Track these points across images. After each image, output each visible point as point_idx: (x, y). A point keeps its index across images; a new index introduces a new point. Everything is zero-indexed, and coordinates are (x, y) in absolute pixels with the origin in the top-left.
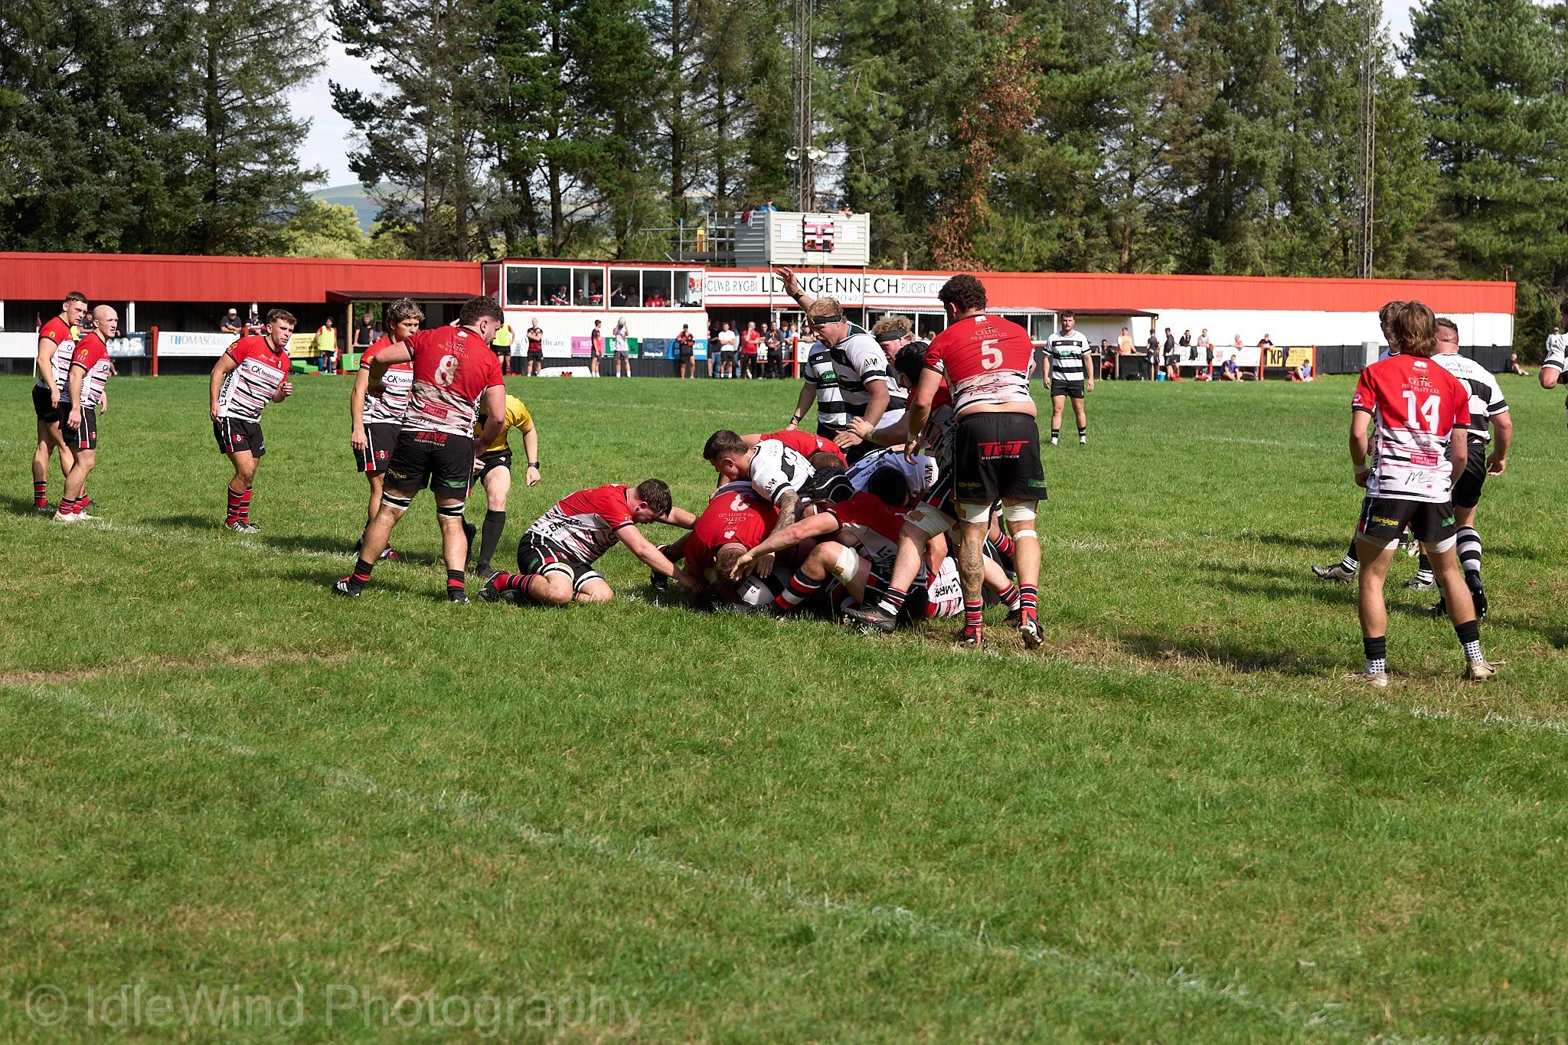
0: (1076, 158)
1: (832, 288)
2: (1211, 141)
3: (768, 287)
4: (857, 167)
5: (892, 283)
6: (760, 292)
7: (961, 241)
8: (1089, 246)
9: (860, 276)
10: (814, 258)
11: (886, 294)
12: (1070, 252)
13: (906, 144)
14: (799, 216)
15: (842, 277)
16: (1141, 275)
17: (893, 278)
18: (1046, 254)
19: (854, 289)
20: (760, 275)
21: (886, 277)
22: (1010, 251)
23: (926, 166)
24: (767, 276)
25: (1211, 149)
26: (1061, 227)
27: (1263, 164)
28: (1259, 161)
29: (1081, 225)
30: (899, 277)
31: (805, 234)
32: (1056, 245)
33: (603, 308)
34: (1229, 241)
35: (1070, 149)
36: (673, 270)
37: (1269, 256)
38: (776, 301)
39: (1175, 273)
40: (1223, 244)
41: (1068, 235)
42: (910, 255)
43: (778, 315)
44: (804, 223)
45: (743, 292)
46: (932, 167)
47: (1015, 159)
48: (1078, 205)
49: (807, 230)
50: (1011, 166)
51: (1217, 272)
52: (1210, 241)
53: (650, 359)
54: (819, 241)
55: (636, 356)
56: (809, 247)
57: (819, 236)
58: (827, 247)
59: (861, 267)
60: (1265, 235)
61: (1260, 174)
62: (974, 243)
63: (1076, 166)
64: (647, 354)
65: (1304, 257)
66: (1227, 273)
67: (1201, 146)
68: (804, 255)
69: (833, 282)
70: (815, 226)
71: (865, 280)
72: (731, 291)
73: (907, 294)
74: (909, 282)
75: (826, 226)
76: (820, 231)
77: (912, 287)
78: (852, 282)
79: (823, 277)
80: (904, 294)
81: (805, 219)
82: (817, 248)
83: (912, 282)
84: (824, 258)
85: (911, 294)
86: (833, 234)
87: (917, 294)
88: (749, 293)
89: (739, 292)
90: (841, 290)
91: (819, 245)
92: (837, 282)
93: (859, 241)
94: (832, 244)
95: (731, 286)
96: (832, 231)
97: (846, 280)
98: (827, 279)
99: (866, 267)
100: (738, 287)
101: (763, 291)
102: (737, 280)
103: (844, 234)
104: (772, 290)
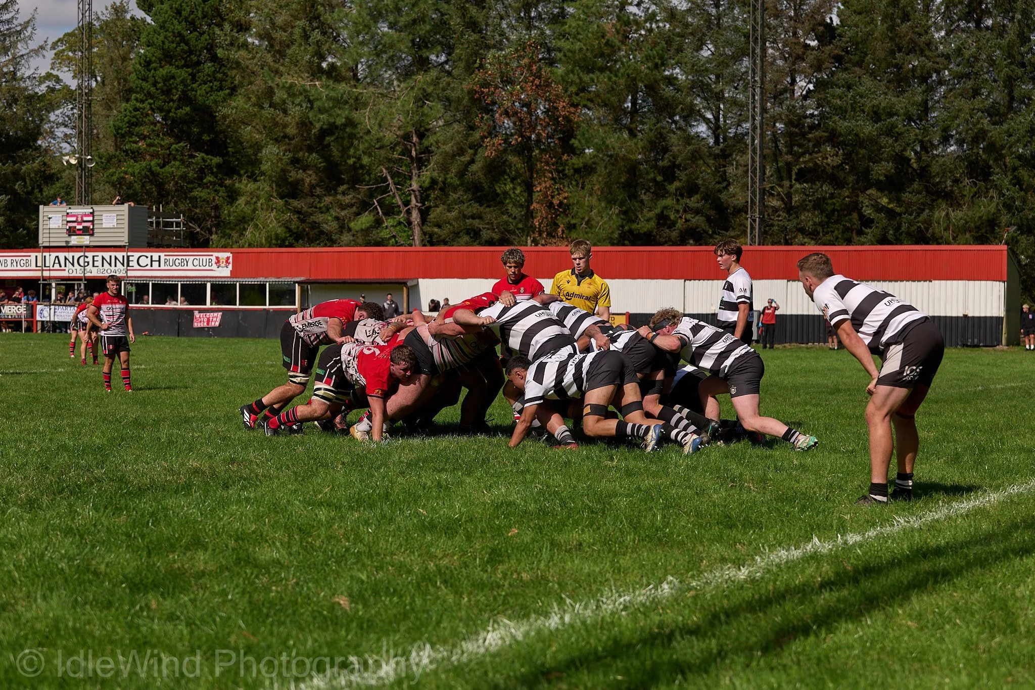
1: (99, 263)
3: (41, 263)
5: (156, 257)
6: (33, 267)
9: (125, 254)
10: (75, 240)
11: (149, 267)
15: (107, 255)
17: (156, 256)
19: (119, 264)
20: (33, 255)
21: (149, 254)
24: (39, 255)
30: (162, 255)
31: (67, 222)
44: (68, 214)
45: (19, 268)
49: (68, 219)
54: (79, 227)
56: (71, 232)
57: (79, 223)
58: (88, 231)
59: (120, 247)
69: (100, 259)
70: (76, 216)
71: (128, 257)
72: (9, 268)
73: (169, 268)
74: (171, 258)
75: (86, 215)
76: (79, 220)
77: (174, 262)
78: (116, 258)
79: (90, 255)
80: (166, 268)
81: (69, 211)
82: (78, 232)
83: (175, 258)
84: (86, 240)
85: (174, 267)
86: (92, 222)
87: (180, 268)
88: (24, 268)
89: (15, 268)
90: (106, 265)
91: (79, 230)
92: (103, 258)
93: (119, 226)
94: (93, 229)
95: (9, 263)
96: (91, 219)
97: (110, 256)
98: (93, 257)
99: (128, 247)
100: (15, 264)
101: (37, 266)
102: (14, 259)
103: (103, 220)
104: (44, 264)
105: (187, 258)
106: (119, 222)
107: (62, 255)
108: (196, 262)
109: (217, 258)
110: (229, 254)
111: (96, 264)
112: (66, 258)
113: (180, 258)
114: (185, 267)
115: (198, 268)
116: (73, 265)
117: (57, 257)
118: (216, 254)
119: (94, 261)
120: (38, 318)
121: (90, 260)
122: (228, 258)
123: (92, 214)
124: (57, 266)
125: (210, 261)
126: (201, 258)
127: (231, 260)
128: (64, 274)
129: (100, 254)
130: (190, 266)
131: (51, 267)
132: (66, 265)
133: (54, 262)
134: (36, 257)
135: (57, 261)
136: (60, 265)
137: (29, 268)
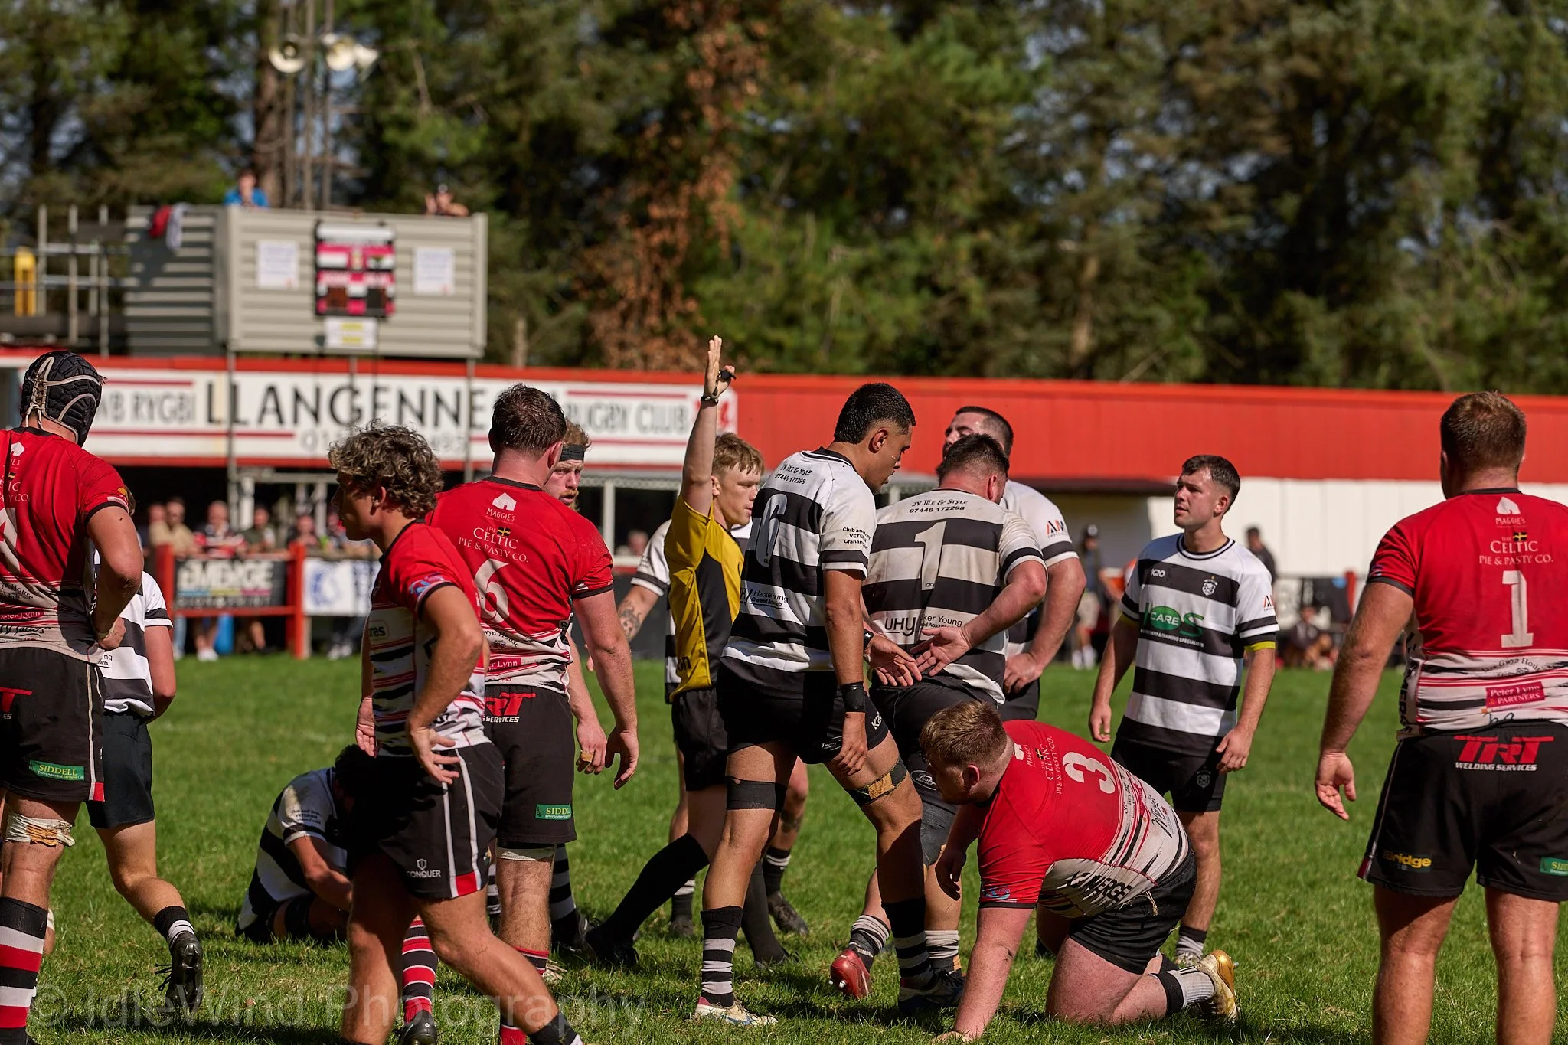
0: (971, 76)
2: (1315, 37)
3: (221, 411)
4: (404, 93)
6: (200, 423)
7: (666, 293)
8: (997, 309)
9: (460, 384)
10: (339, 334)
12: (947, 324)
13: (529, 33)
14: (303, 221)
15: (412, 387)
16: (1123, 387)
18: (889, 333)
19: (445, 419)
20: (201, 379)
22: (792, 321)
23: (582, 91)
24: (220, 381)
25: (1314, 56)
26: (925, 259)
27: (1442, 98)
28: (1431, 91)
29: (978, 254)
30: (561, 390)
31: (319, 270)
32: (910, 307)
34: (1350, 299)
35: (957, 52)
37: (1452, 341)
38: (245, 448)
39: (1206, 380)
40: (1332, 307)
41: (944, 279)
42: (532, 326)
43: (248, 485)
44: (319, 244)
45: (158, 425)
46: (599, 97)
47: (809, 74)
48: (963, 202)
49: (327, 259)
50: (799, 93)
51: (1316, 380)
52: (1298, 300)
54: (357, 289)
56: (333, 303)
57: (357, 276)
58: (377, 304)
60: (1437, 283)
61: (1434, 127)
62: (699, 298)
63: (971, 99)
65: (1538, 344)
66: (1344, 385)
67: (1286, 49)
68: (314, 329)
70: (345, 249)
71: (472, 394)
72: (127, 423)
74: (583, 401)
75: (372, 247)
76: (357, 263)
78: (438, 400)
79: (364, 383)
81: (322, 231)
82: (353, 307)
83: (591, 401)
84: (366, 333)
86: (391, 272)
87: (605, 433)
88: (174, 426)
91: (356, 299)
92: (402, 399)
93: (460, 290)
94: (390, 298)
95: (128, 405)
96: (388, 259)
97: (422, 394)
98: (376, 390)
99: (478, 361)
100: (144, 409)
101: (210, 420)
102: (143, 390)
103: (420, 271)
104: (234, 418)
105: (624, 402)
106: (460, 275)
107: (286, 383)
108: (643, 417)
110: (727, 394)
112: (298, 397)
113: (607, 401)
114: (619, 434)
115: (650, 435)
116: (316, 415)
117: (272, 390)
119: (376, 406)
120: (309, 606)
122: (725, 406)
123: (390, 245)
124: (270, 423)
125: (680, 415)
126: (658, 403)
128: (287, 449)
129: (396, 381)
130: (632, 433)
131: (253, 427)
132: (296, 420)
133: (264, 411)
134: (210, 388)
135: (271, 405)
136: (281, 421)
137: (187, 426)
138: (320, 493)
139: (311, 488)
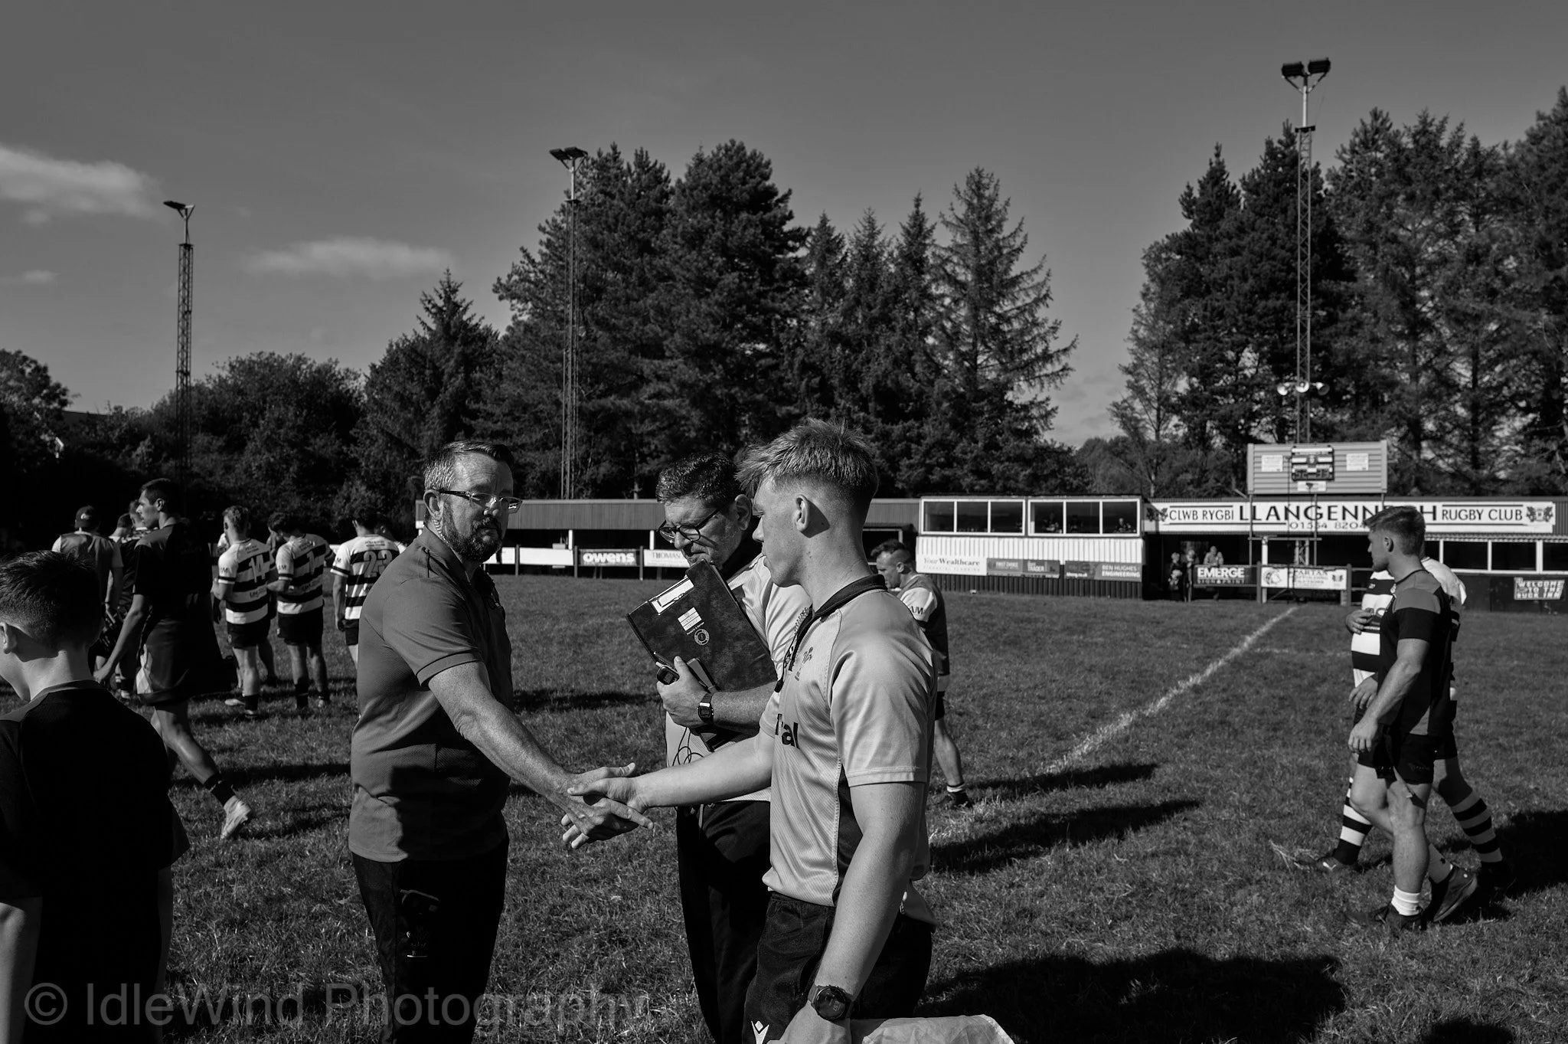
1: (1339, 515)
3: (1247, 516)
5: (1429, 509)
6: (1237, 519)
10: (1302, 487)
14: (1286, 448)
15: (1350, 506)
17: (1428, 506)
20: (1236, 506)
24: (1247, 506)
30: (1439, 505)
31: (1292, 465)
33: (1023, 534)
36: (1101, 501)
38: (1260, 529)
43: (1264, 542)
44: (1292, 455)
45: (1215, 520)
49: (1294, 461)
53: (1073, 579)
54: (1313, 471)
55: (1057, 576)
56: (1298, 476)
57: (1312, 466)
58: (1321, 476)
59: (1375, 495)
64: (1069, 575)
68: (1292, 485)
69: (1340, 510)
70: (1308, 457)
72: (1200, 520)
73: (1450, 521)
74: (1453, 509)
75: (1321, 455)
76: (1312, 461)
77: (1458, 515)
78: (1365, 510)
79: (1324, 505)
80: (1445, 521)
81: (1294, 450)
82: (1310, 477)
83: (1459, 509)
84: (1321, 486)
85: (1458, 521)
86: (1332, 464)
87: (1468, 521)
88: (1224, 521)
89: (1209, 521)
90: (1349, 518)
91: (1311, 474)
92: (1344, 509)
93: (1372, 469)
94: (1332, 473)
95: (1200, 514)
96: (1330, 459)
97: (1356, 508)
98: (1329, 508)
99: (1385, 495)
100: (1209, 515)
101: (1241, 518)
102: (1207, 509)
103: (1348, 462)
104: (1254, 517)
105: (1480, 509)
106: (1372, 463)
107: (1280, 506)
108: (1494, 515)
109: (1530, 509)
110: (1550, 504)
111: (1333, 516)
112: (1287, 510)
113: (1468, 509)
114: (1477, 521)
115: (1498, 521)
116: (1297, 517)
117: (1274, 508)
118: (1527, 504)
119: (1330, 513)
120: (1264, 584)
121: (1324, 511)
122: (1549, 509)
123: (1332, 453)
124: (1273, 519)
125: (1518, 513)
126: (1503, 509)
127: (1553, 511)
128: (1283, 529)
129: (1340, 504)
130: (1486, 520)
131: (1264, 521)
132: (1287, 518)
133: (1269, 515)
134: (1241, 507)
135: (1273, 512)
136: (1278, 518)
137: (1230, 521)
138: (1307, 543)
139: (1303, 543)
